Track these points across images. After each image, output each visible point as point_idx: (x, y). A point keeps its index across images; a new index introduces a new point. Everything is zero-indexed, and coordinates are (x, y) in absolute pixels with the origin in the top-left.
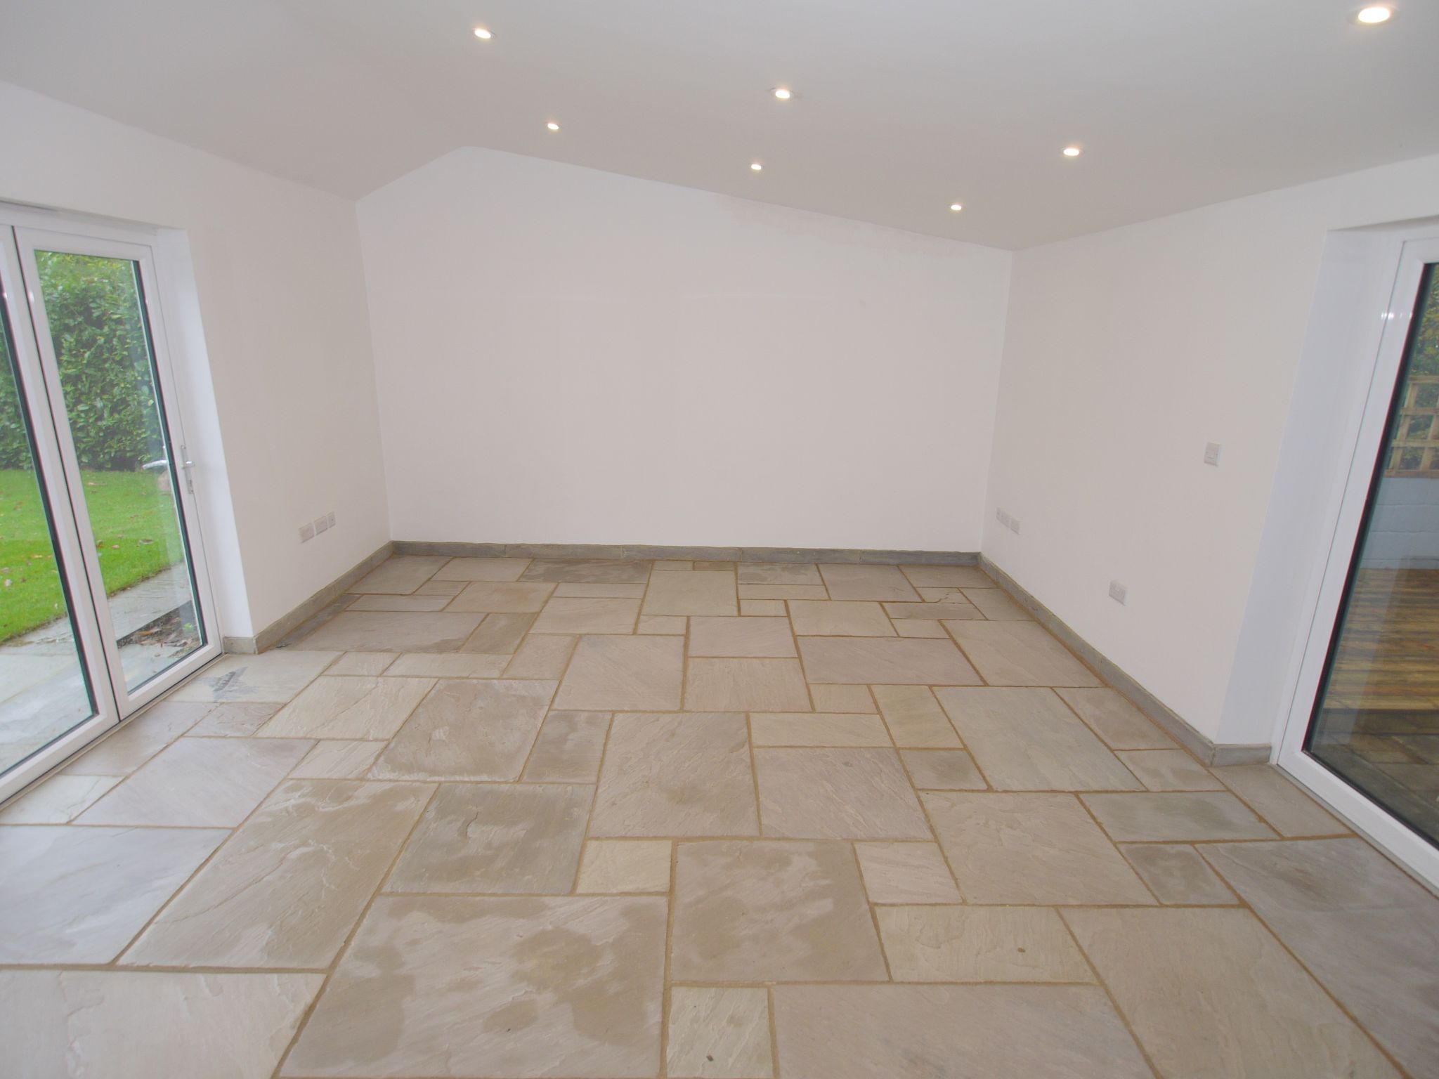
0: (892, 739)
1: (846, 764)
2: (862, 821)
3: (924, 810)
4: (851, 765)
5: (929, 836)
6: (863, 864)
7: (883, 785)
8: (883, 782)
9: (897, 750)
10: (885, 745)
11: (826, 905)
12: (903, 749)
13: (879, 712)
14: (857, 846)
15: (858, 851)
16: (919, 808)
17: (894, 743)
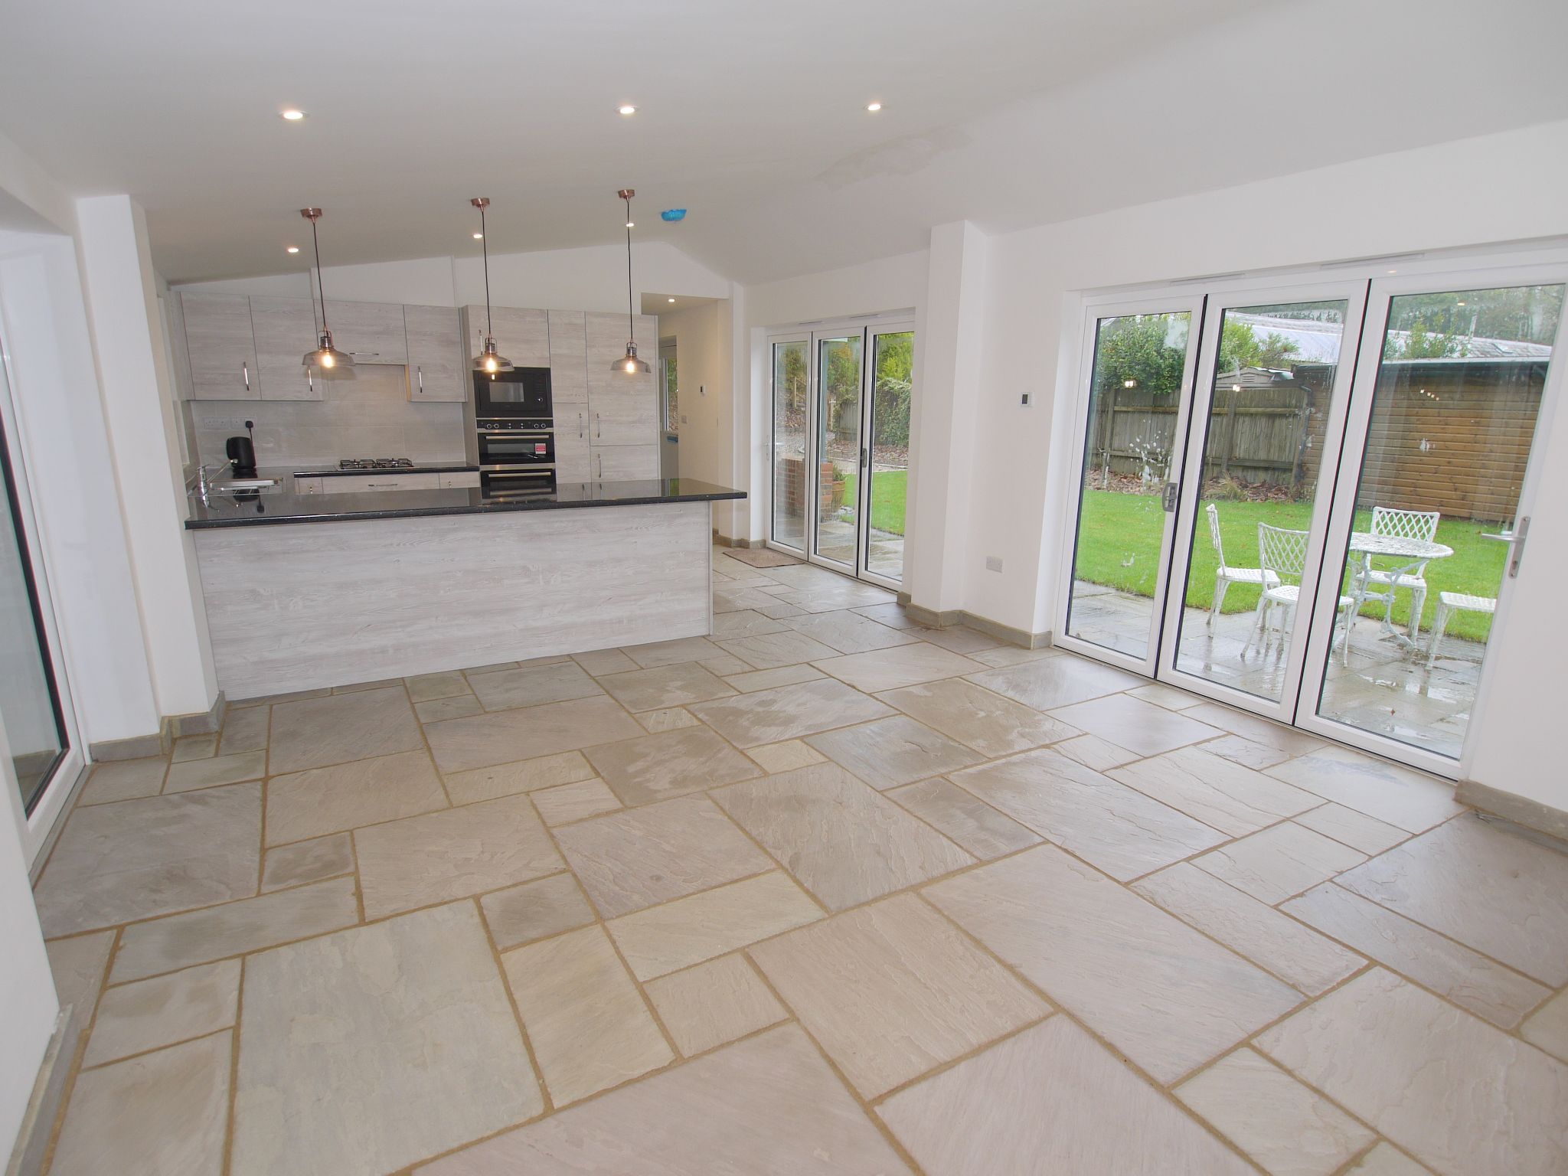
0: (610, 936)
1: (658, 878)
2: (622, 827)
3: (560, 852)
4: (652, 877)
5: (555, 831)
6: (612, 795)
7: (609, 865)
8: (609, 868)
9: (600, 919)
10: (616, 922)
11: (631, 769)
12: (591, 924)
13: (640, 987)
14: (620, 806)
15: (618, 802)
16: (566, 853)
17: (605, 928)
